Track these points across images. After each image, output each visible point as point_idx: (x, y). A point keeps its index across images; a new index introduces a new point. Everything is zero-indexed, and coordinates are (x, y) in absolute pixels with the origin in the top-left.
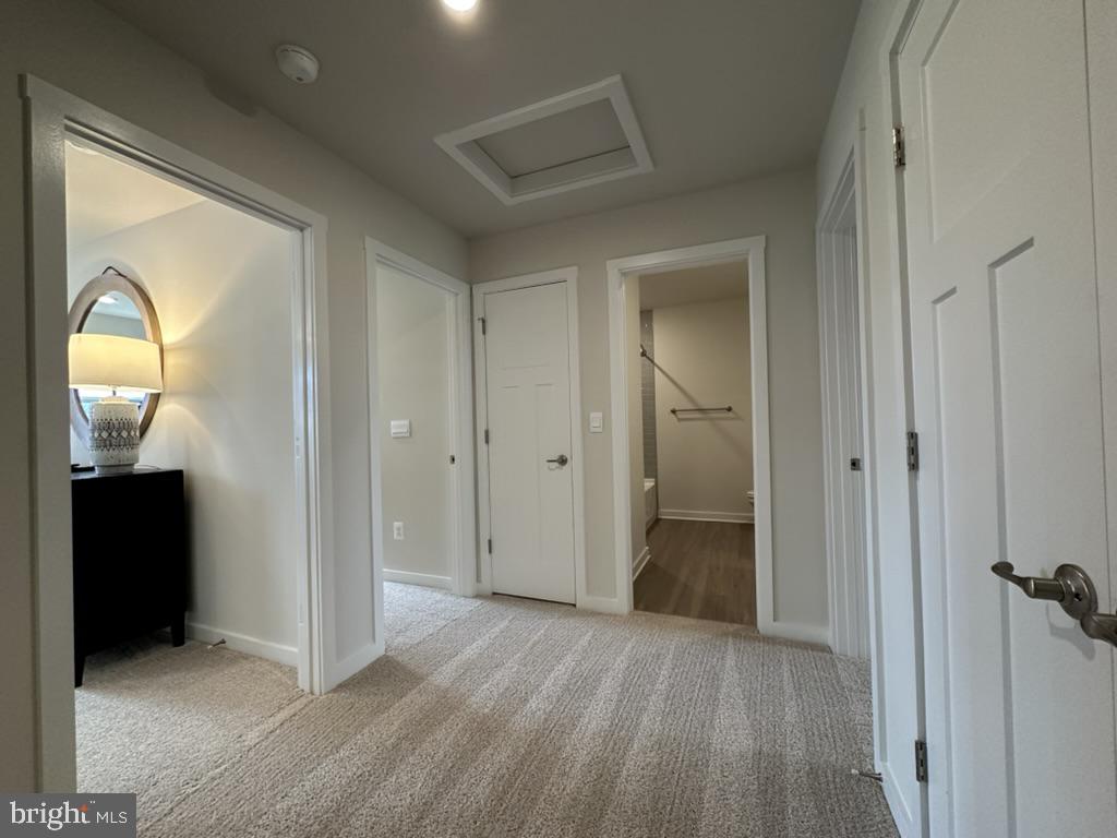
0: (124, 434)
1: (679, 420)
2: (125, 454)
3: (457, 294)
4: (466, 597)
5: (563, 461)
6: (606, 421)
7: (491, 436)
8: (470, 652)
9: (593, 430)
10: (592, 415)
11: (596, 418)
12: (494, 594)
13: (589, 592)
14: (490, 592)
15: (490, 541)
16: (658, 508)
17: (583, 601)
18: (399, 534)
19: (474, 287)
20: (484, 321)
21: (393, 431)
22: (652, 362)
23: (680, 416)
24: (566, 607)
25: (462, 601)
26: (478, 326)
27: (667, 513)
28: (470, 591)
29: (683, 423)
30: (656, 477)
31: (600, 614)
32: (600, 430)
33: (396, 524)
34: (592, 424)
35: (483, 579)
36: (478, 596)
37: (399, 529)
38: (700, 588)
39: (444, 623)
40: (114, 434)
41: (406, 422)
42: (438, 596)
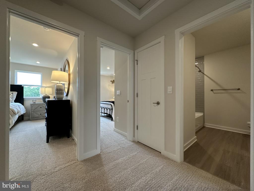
0: (60, 92)
1: (215, 93)
2: (61, 96)
3: (130, 54)
4: (130, 141)
5: (158, 103)
6: (174, 90)
7: (138, 94)
8: (120, 160)
9: (168, 93)
10: (168, 87)
11: (170, 89)
12: (138, 142)
13: (166, 149)
14: (137, 141)
15: (137, 126)
16: (204, 123)
17: (163, 152)
18: (118, 120)
19: (135, 51)
20: (137, 61)
21: (117, 93)
22: (204, 73)
23: (214, 92)
24: (157, 153)
25: (128, 142)
26: (136, 62)
27: (208, 125)
28: (131, 140)
29: (215, 94)
30: (204, 112)
31: (169, 159)
32: (171, 93)
33: (117, 117)
34: (168, 91)
35: (135, 137)
36: (134, 141)
37: (118, 119)
38: (218, 159)
39: (120, 147)
40: (58, 92)
41: (120, 91)
42: (124, 139)
